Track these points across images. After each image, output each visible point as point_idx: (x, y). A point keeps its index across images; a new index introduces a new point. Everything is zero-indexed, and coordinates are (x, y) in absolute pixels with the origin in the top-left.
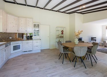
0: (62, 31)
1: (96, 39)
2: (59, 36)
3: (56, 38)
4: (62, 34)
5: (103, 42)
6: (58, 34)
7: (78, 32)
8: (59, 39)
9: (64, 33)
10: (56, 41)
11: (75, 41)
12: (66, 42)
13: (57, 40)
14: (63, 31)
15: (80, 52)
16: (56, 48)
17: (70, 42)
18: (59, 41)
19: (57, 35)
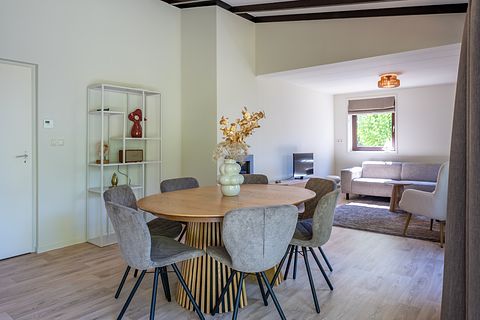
0: (136, 117)
1: (312, 164)
2: (114, 149)
3: (90, 166)
4: (136, 132)
5: (338, 177)
6: (103, 139)
7: (243, 122)
8: (110, 174)
9: (149, 127)
10: (93, 184)
11: (225, 180)
12: (165, 187)
13: (101, 179)
14: (138, 112)
15: (260, 239)
16: (93, 236)
17: (190, 184)
18: (114, 184)
19: (93, 139)
